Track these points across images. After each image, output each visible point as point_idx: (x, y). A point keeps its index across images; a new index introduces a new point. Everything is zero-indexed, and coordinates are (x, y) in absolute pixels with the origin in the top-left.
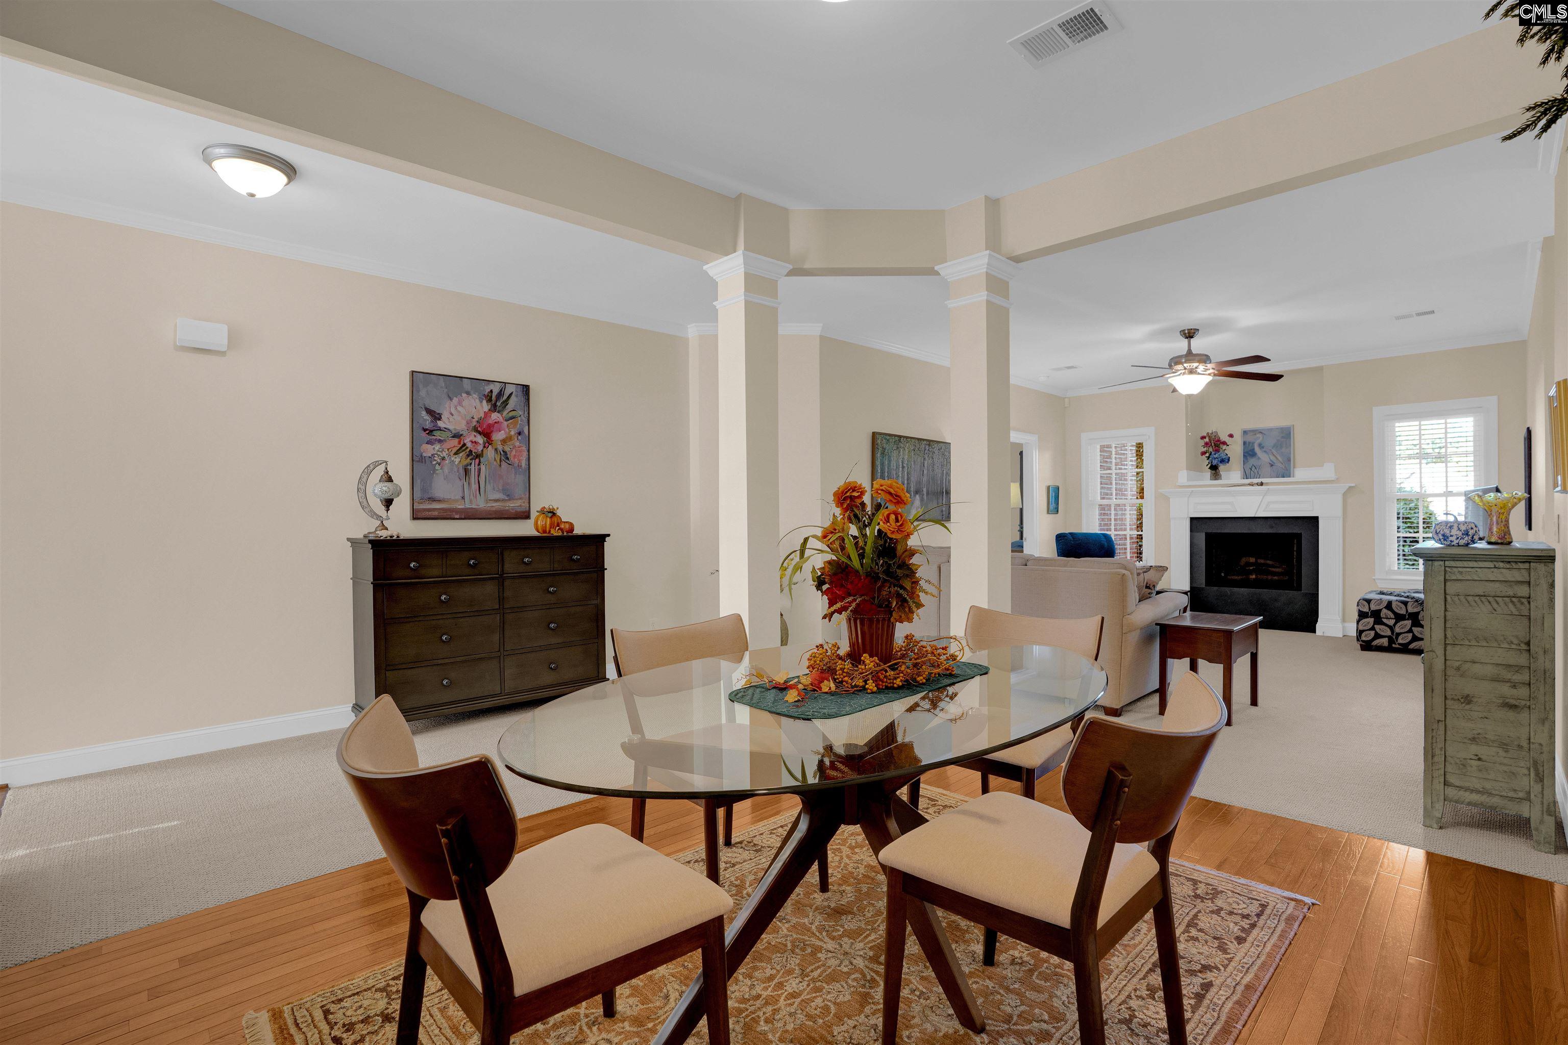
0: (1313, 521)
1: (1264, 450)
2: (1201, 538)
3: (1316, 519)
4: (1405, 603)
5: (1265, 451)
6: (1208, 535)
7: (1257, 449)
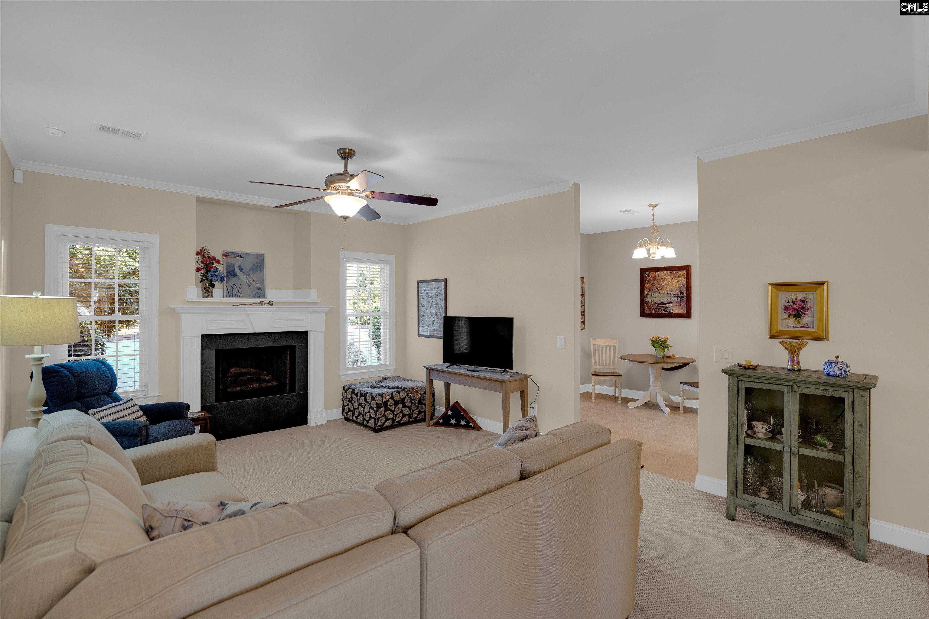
0: (303, 335)
1: (243, 271)
2: (212, 354)
3: (306, 333)
4: (399, 392)
5: (244, 273)
6: (217, 351)
7: (237, 271)
